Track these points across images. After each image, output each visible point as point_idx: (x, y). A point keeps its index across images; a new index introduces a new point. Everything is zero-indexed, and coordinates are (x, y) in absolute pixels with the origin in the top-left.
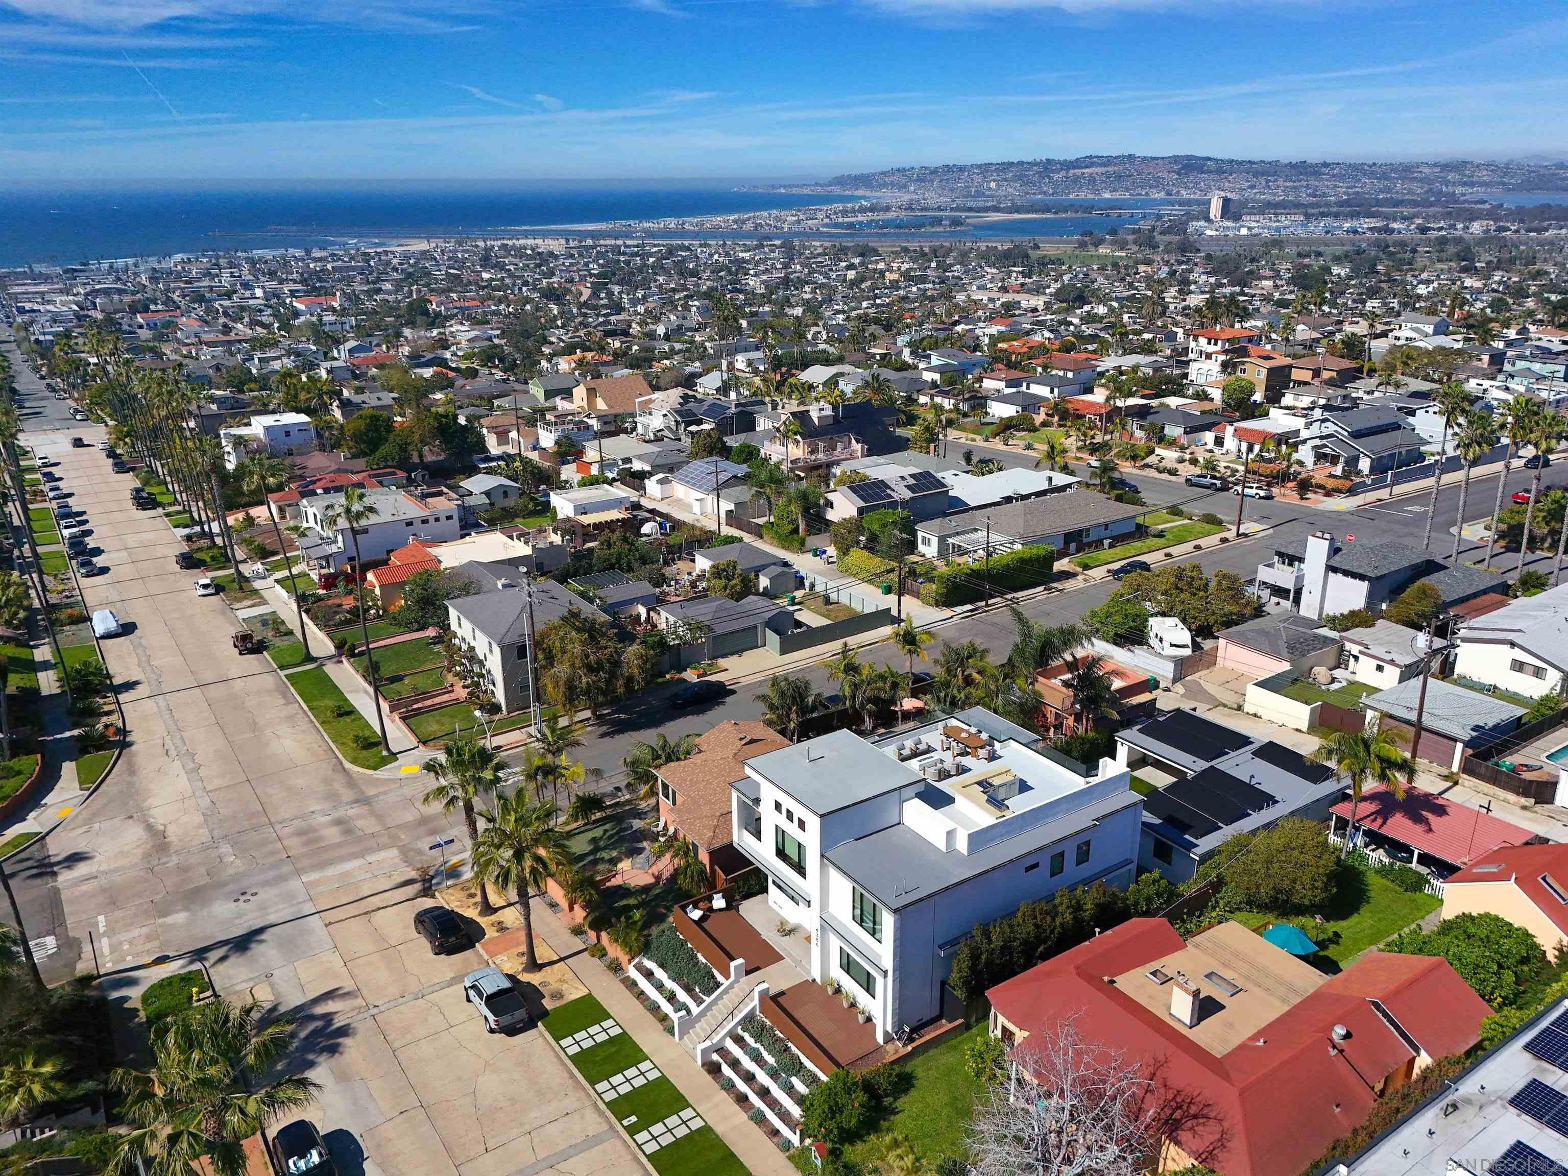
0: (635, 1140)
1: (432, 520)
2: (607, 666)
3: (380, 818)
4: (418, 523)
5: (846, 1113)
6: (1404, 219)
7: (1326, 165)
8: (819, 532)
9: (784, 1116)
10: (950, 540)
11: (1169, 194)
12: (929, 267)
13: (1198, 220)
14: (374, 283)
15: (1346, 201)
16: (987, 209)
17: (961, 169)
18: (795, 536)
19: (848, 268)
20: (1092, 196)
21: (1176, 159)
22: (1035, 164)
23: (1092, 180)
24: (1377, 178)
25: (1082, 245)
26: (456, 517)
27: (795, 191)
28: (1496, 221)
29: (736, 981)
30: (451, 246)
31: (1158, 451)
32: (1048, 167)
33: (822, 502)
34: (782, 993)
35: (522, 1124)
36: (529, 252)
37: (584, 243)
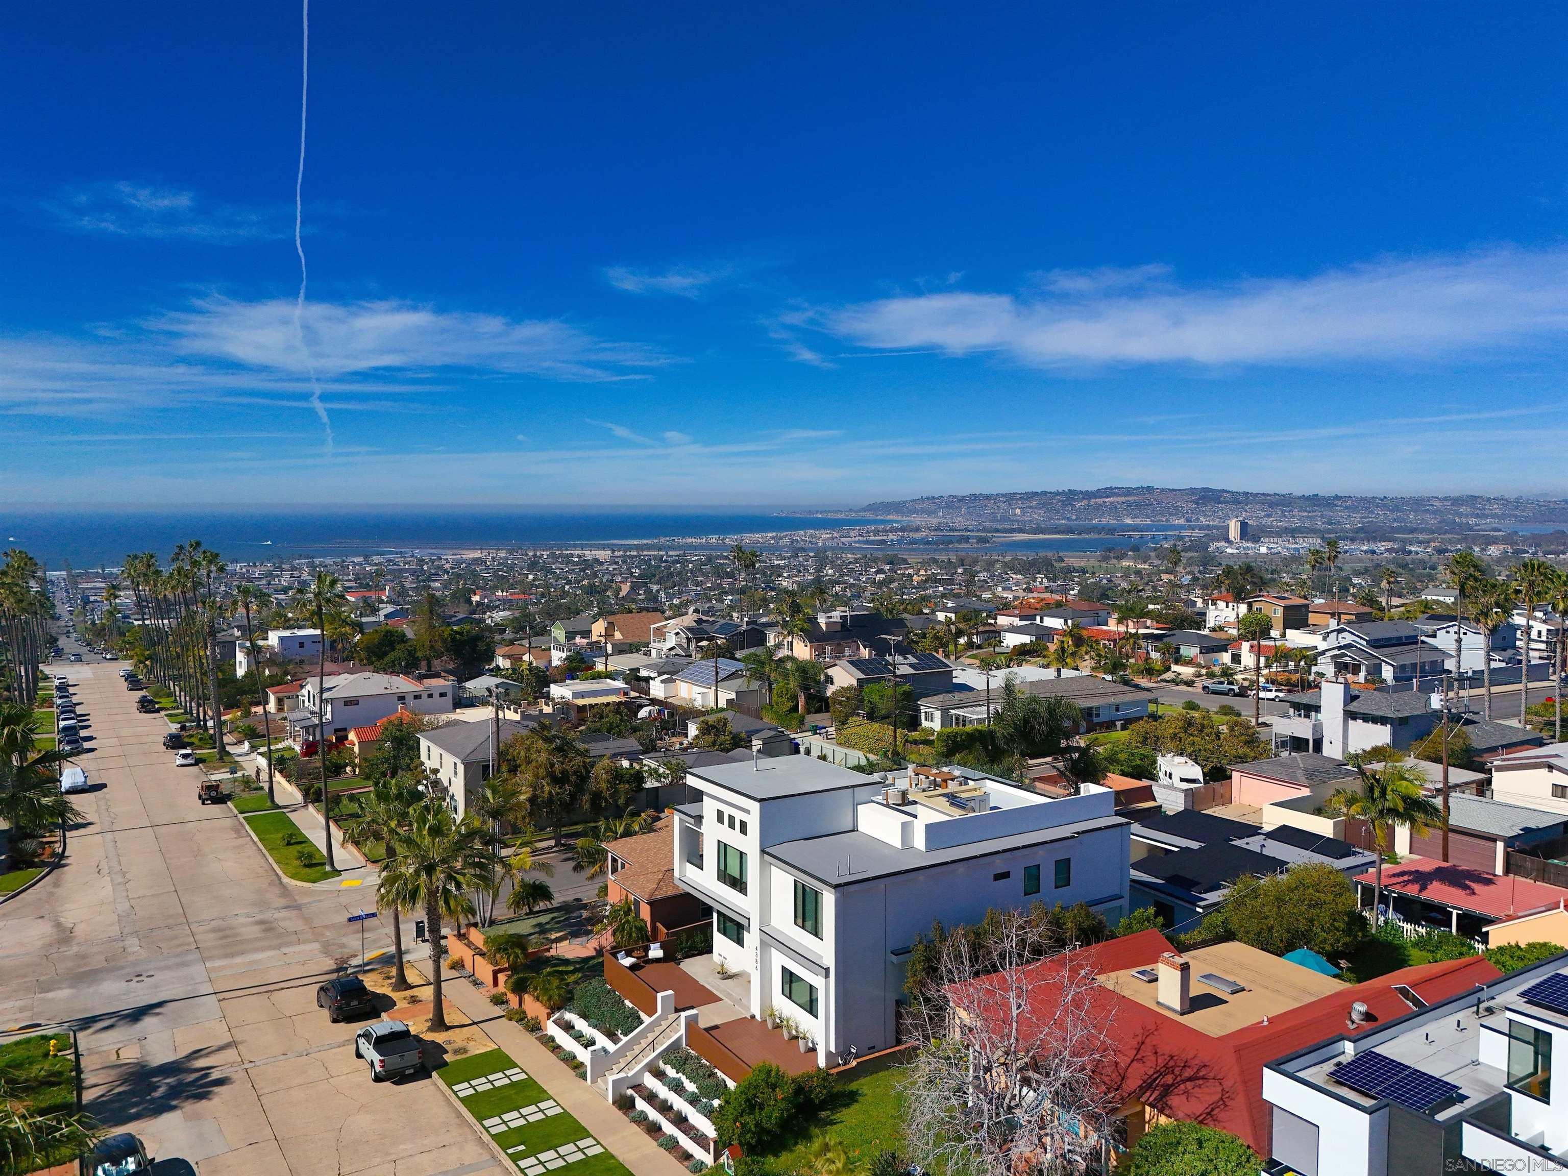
0: (518, 1166)
1: (424, 695)
2: (573, 778)
3: (307, 920)
4: (409, 697)
5: (767, 1110)
6: (1421, 542)
7: (1337, 497)
8: (819, 711)
9: (700, 1139)
10: (953, 712)
11: (1188, 520)
12: (956, 573)
13: (1218, 540)
14: (424, 581)
15: (1362, 528)
16: (1012, 531)
17: (988, 497)
18: (795, 715)
19: (877, 573)
20: (1115, 522)
21: (1193, 491)
22: (1058, 493)
23: (1113, 508)
24: (1390, 510)
25: (1105, 559)
26: (450, 695)
27: (830, 516)
28: (1512, 544)
29: (663, 1017)
30: (502, 554)
31: (1175, 668)
32: (1070, 496)
33: (822, 678)
34: (716, 1027)
35: (388, 1154)
36: (576, 559)
37: (628, 553)
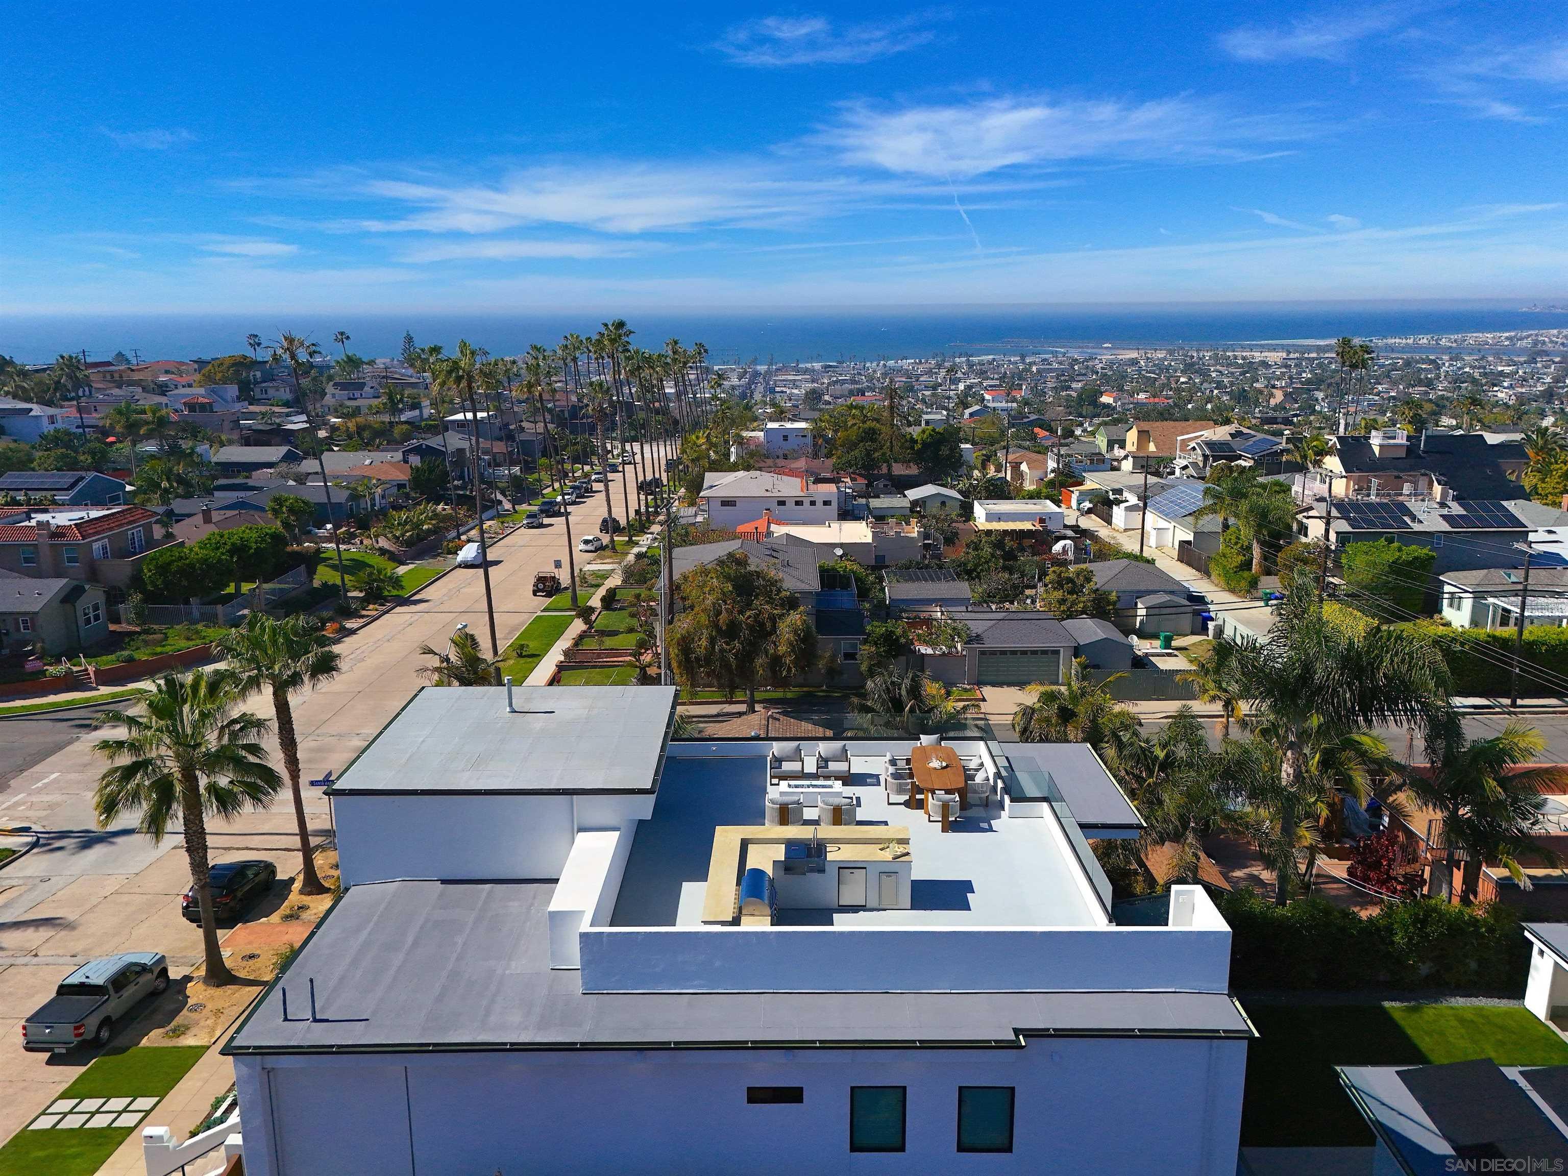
1: (807, 502)
4: (790, 504)
10: (1491, 600)
18: (1246, 574)
26: (835, 504)
30: (1161, 355)
33: (1295, 527)
36: (1240, 362)
37: (1306, 355)
